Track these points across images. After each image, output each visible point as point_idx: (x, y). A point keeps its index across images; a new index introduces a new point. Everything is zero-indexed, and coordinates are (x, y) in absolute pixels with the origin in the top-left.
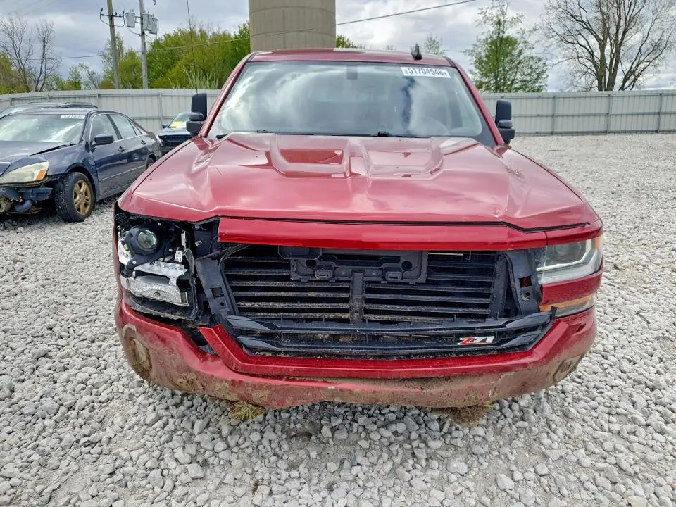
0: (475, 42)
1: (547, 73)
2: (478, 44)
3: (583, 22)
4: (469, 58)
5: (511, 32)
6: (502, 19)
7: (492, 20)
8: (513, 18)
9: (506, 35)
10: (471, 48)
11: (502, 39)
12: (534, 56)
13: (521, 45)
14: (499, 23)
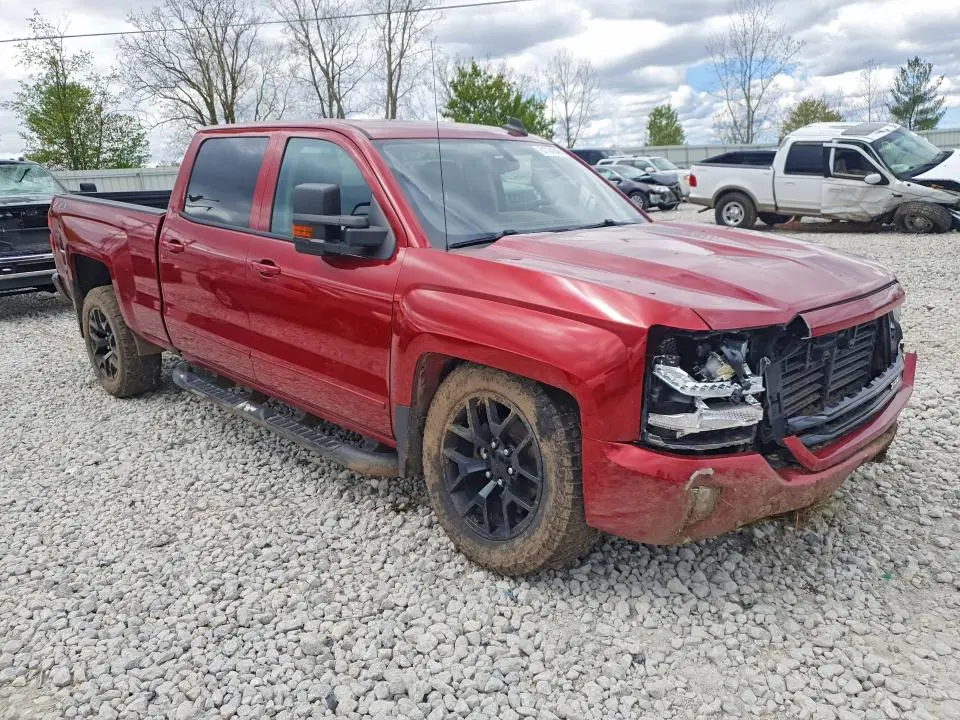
0: (20, 90)
1: (146, 137)
2: (26, 92)
3: (176, 70)
4: (14, 113)
5: (75, 77)
6: (58, 57)
7: (40, 57)
8: (75, 57)
9: (69, 80)
10: (16, 99)
11: (64, 87)
12: (122, 114)
13: (98, 97)
14: (53, 62)
